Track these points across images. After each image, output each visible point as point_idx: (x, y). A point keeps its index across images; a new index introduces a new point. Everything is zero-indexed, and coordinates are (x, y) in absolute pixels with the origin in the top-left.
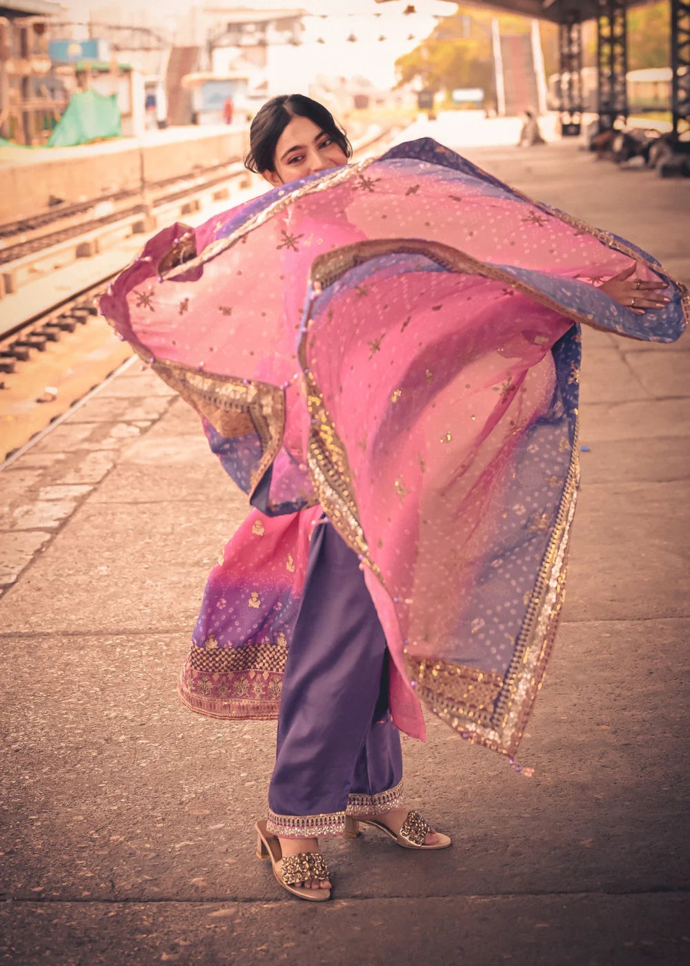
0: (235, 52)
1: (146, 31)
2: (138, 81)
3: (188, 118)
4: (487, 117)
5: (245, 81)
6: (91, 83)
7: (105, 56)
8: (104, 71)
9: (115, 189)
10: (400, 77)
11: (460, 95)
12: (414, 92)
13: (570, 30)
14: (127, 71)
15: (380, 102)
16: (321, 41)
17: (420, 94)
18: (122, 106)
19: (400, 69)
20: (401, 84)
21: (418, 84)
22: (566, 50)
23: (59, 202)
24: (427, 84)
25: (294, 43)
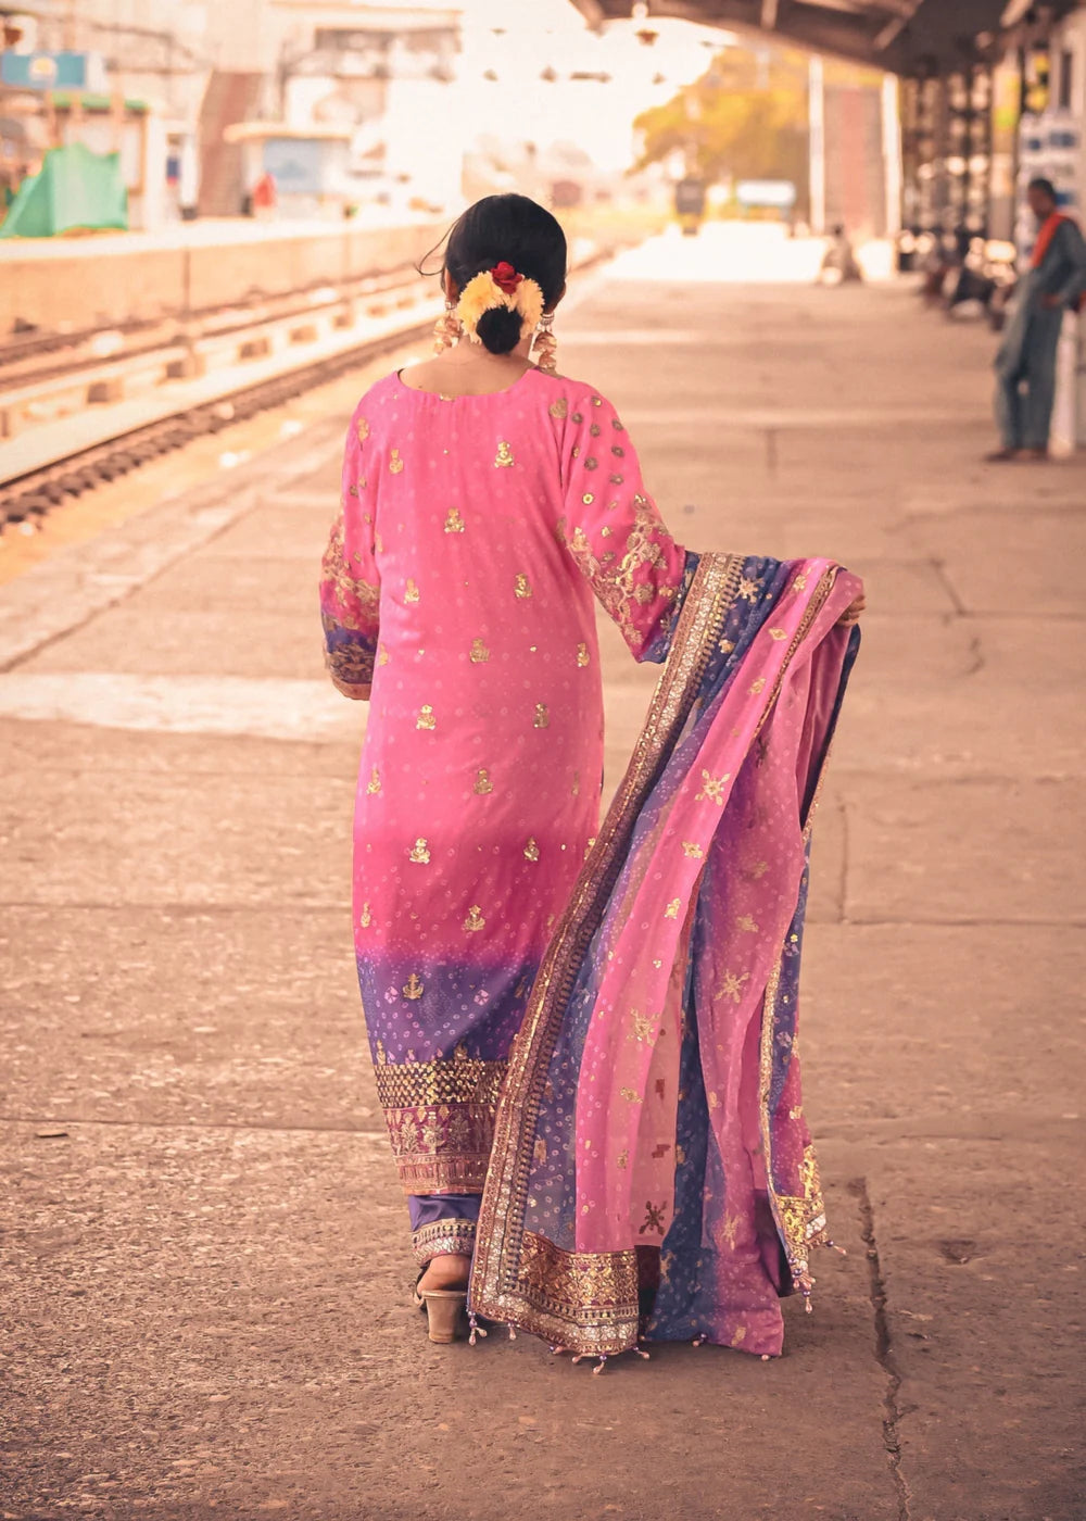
0: (326, 86)
1: (167, 38)
2: (157, 129)
3: (235, 204)
4: (792, 234)
5: (346, 142)
6: (75, 131)
7: (99, 84)
8: (97, 111)
9: (118, 315)
10: (642, 151)
11: (752, 191)
12: (667, 180)
13: (921, 90)
14: (138, 113)
15: (603, 196)
16: (491, 76)
17: (681, 185)
18: (126, 175)
19: (642, 136)
20: (642, 164)
21: (677, 166)
22: (912, 124)
23: (30, 328)
24: (696, 168)
25: (440, 75)
